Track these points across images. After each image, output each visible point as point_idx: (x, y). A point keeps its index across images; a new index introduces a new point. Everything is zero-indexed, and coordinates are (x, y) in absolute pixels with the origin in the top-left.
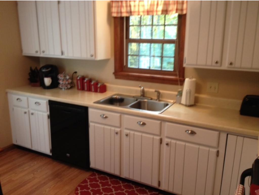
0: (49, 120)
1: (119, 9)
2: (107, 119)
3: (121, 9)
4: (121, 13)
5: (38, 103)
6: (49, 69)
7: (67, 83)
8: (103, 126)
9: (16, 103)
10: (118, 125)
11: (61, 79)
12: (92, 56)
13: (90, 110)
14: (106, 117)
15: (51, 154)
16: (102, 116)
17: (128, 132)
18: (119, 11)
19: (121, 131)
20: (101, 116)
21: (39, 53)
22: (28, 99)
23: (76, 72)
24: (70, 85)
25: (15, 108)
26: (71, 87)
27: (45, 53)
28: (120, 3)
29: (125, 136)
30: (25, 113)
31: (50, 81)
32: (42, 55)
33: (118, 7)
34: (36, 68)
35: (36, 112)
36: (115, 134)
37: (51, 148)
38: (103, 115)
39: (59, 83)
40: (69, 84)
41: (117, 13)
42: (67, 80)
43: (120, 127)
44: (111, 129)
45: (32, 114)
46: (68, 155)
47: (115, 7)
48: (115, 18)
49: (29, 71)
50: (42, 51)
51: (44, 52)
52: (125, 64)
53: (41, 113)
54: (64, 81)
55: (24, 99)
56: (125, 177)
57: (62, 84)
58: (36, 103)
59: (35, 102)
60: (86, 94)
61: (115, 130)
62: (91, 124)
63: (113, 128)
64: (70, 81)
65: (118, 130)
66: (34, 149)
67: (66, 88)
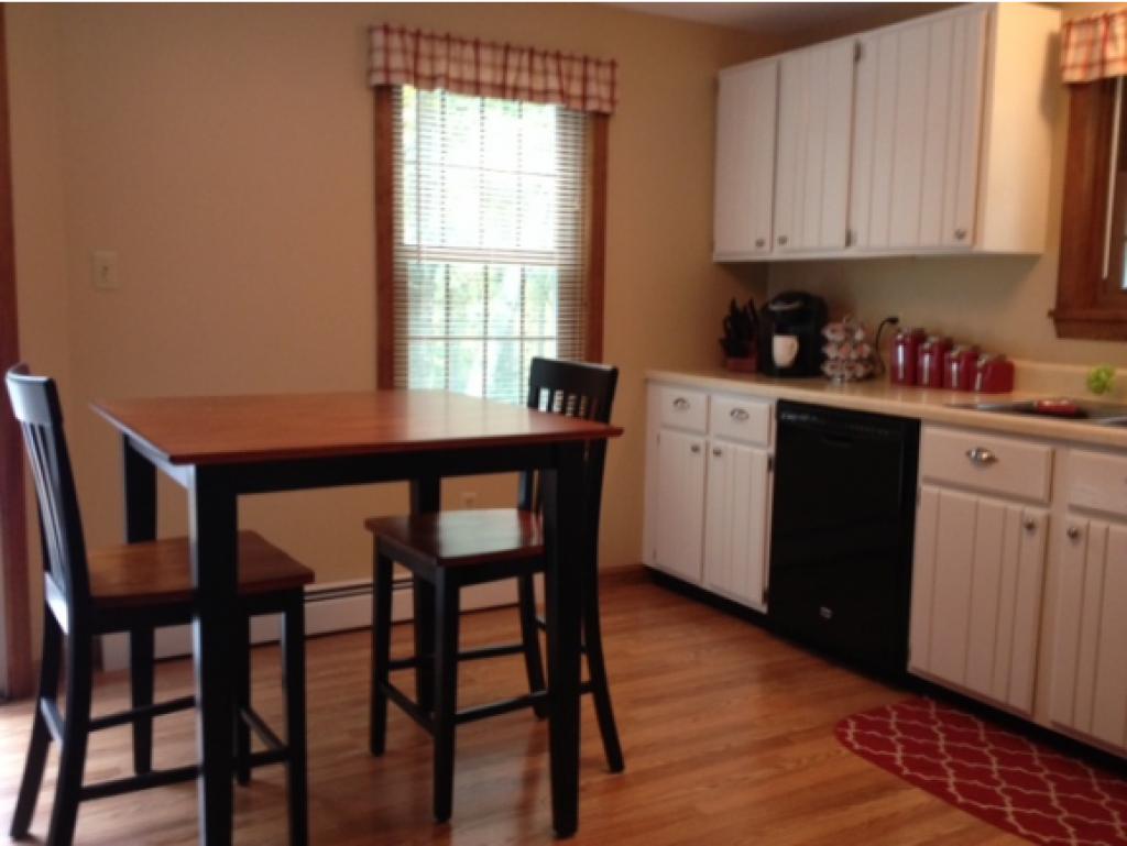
0: (772, 475)
1: (1099, 46)
2: (993, 469)
3: (1103, 51)
4: (1103, 62)
5: (741, 412)
6: (795, 305)
7: (854, 356)
8: (972, 498)
9: (670, 414)
10: (1040, 492)
11: (833, 341)
12: (960, 235)
13: (928, 434)
14: (991, 460)
15: (763, 609)
16: (973, 454)
17: (1079, 521)
18: (1097, 56)
19: (1049, 520)
20: (969, 454)
21: (767, 247)
22: (709, 400)
23: (893, 321)
24: (866, 366)
25: (664, 433)
26: (869, 377)
27: (788, 245)
28: (1101, 28)
29: (1066, 539)
30: (695, 449)
31: (792, 346)
32: (777, 254)
33: (1092, 43)
34: (751, 303)
35: (731, 446)
36: (1025, 531)
37: (767, 584)
38: (979, 451)
39: (824, 358)
40: (860, 360)
41: (1088, 66)
42: (856, 346)
43: (1048, 500)
44: (1005, 511)
45: (718, 453)
46: (826, 612)
47: (1078, 45)
48: (1075, 87)
49: (726, 312)
50: (777, 236)
51: (783, 241)
52: (1105, 273)
53: (747, 449)
54: (844, 349)
55: (696, 399)
56: (1055, 723)
57: (836, 359)
58: (732, 413)
59: (730, 409)
60: (925, 395)
61: (1022, 514)
62: (926, 491)
63: (1015, 507)
64: (867, 349)
65: (1036, 513)
66: (707, 585)
67: (847, 374)
